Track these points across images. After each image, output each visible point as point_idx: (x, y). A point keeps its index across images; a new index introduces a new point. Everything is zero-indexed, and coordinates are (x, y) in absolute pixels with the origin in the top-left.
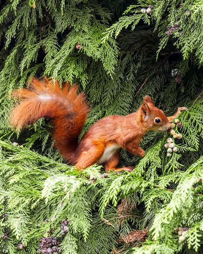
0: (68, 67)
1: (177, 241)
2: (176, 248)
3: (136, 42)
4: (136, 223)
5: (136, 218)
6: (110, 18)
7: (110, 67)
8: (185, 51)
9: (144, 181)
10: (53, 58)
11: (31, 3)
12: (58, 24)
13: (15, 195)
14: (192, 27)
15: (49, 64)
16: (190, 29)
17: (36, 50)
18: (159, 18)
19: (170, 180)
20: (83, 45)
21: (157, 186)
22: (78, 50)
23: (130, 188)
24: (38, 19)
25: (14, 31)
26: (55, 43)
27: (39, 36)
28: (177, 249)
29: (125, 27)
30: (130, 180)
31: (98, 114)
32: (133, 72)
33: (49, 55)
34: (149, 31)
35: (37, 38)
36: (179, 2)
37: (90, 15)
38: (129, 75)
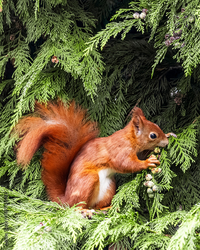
0: (42, 85)
3: (127, 54)
6: (95, 26)
7: (91, 87)
8: (188, 66)
9: (137, 225)
10: (24, 73)
12: (30, 31)
14: (196, 36)
15: (19, 81)
16: (194, 39)
17: (3, 64)
18: (155, 25)
19: (168, 222)
20: (60, 58)
21: (152, 230)
22: (55, 64)
23: (119, 233)
24: (5, 26)
26: (27, 56)
27: (7, 47)
29: (113, 36)
30: (119, 223)
32: (123, 90)
33: (19, 70)
34: (143, 42)
35: (4, 48)
36: (180, 5)
37: (70, 21)
38: (117, 94)
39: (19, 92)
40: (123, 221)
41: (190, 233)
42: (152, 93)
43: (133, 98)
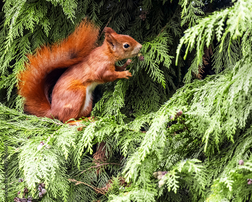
0: (27, 14)
1: (157, 186)
2: (156, 193)
4: (113, 171)
5: (114, 165)
7: (70, 10)
9: (117, 126)
19: (143, 122)
21: (131, 129)
23: (104, 134)
28: (158, 193)
30: (102, 126)
32: (96, 12)
38: (92, 15)
39: (9, 23)
40: (106, 124)
41: (161, 127)
42: (120, 12)
43: (105, 17)
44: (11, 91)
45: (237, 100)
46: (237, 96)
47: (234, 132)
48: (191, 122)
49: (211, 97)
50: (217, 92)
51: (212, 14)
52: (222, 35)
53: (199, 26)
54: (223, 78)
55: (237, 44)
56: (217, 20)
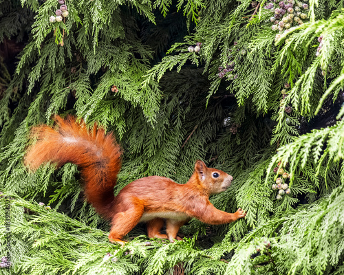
0: (102, 112)
3: (185, 83)
6: (152, 57)
7: (151, 113)
8: (240, 97)
9: (193, 250)
10: (85, 104)
11: (58, 40)
12: (91, 63)
13: (41, 261)
14: (248, 68)
15: (80, 110)
16: (246, 71)
17: (65, 95)
18: (209, 58)
20: (119, 88)
21: (208, 256)
22: (114, 93)
23: (177, 259)
24: (67, 59)
25: (38, 73)
26: (87, 87)
27: (69, 79)
29: (169, 69)
30: (176, 249)
31: (139, 167)
32: (180, 117)
33: (81, 100)
35: (66, 81)
36: (233, 38)
37: (128, 53)
38: (176, 121)
40: (180, 247)
42: (207, 121)
43: (190, 125)
44: (75, 201)
45: (331, 232)
46: (332, 228)
47: (325, 268)
48: (278, 254)
49: (302, 228)
50: (309, 223)
51: (310, 132)
52: (319, 157)
53: (295, 144)
54: (317, 207)
55: (336, 172)
56: (315, 139)
